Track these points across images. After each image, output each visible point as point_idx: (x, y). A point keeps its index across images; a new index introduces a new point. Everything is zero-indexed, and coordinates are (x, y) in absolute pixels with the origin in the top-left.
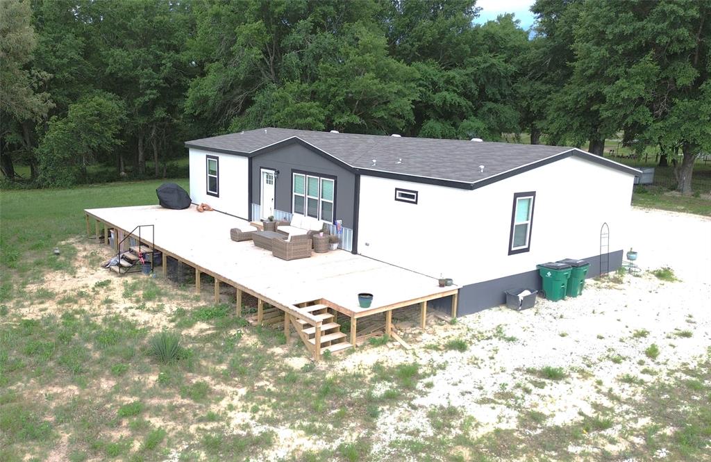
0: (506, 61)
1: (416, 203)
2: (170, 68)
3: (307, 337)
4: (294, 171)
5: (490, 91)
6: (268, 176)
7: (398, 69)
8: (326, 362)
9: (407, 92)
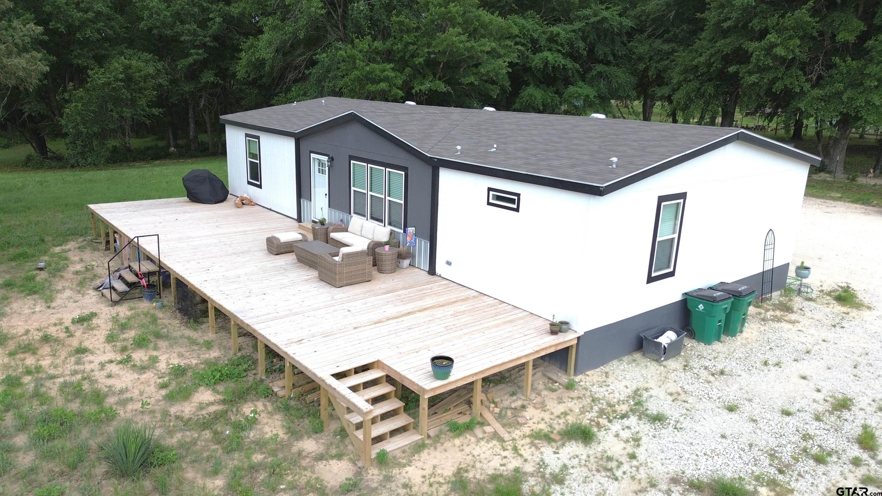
0: (620, 15)
1: (517, 210)
2: (219, 23)
3: (353, 428)
4: (352, 158)
5: (601, 51)
6: (321, 163)
7: (491, 23)
8: (380, 469)
9: (502, 52)
